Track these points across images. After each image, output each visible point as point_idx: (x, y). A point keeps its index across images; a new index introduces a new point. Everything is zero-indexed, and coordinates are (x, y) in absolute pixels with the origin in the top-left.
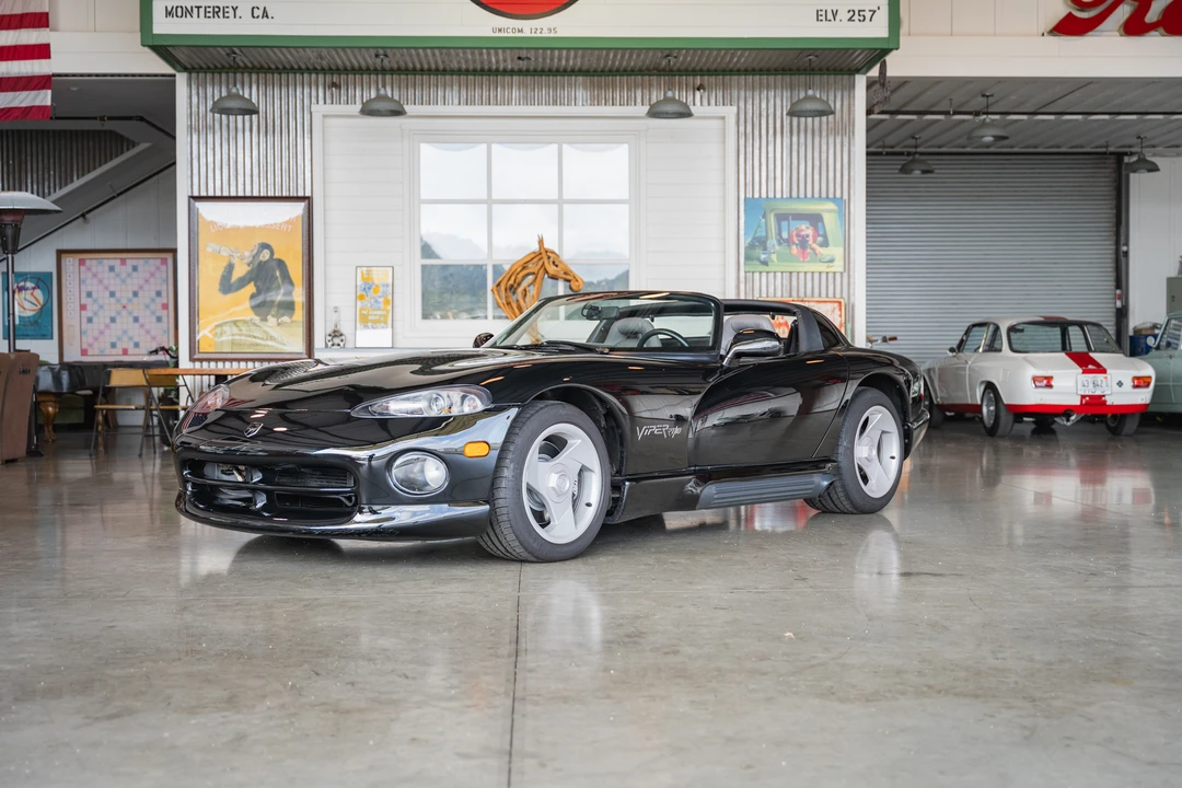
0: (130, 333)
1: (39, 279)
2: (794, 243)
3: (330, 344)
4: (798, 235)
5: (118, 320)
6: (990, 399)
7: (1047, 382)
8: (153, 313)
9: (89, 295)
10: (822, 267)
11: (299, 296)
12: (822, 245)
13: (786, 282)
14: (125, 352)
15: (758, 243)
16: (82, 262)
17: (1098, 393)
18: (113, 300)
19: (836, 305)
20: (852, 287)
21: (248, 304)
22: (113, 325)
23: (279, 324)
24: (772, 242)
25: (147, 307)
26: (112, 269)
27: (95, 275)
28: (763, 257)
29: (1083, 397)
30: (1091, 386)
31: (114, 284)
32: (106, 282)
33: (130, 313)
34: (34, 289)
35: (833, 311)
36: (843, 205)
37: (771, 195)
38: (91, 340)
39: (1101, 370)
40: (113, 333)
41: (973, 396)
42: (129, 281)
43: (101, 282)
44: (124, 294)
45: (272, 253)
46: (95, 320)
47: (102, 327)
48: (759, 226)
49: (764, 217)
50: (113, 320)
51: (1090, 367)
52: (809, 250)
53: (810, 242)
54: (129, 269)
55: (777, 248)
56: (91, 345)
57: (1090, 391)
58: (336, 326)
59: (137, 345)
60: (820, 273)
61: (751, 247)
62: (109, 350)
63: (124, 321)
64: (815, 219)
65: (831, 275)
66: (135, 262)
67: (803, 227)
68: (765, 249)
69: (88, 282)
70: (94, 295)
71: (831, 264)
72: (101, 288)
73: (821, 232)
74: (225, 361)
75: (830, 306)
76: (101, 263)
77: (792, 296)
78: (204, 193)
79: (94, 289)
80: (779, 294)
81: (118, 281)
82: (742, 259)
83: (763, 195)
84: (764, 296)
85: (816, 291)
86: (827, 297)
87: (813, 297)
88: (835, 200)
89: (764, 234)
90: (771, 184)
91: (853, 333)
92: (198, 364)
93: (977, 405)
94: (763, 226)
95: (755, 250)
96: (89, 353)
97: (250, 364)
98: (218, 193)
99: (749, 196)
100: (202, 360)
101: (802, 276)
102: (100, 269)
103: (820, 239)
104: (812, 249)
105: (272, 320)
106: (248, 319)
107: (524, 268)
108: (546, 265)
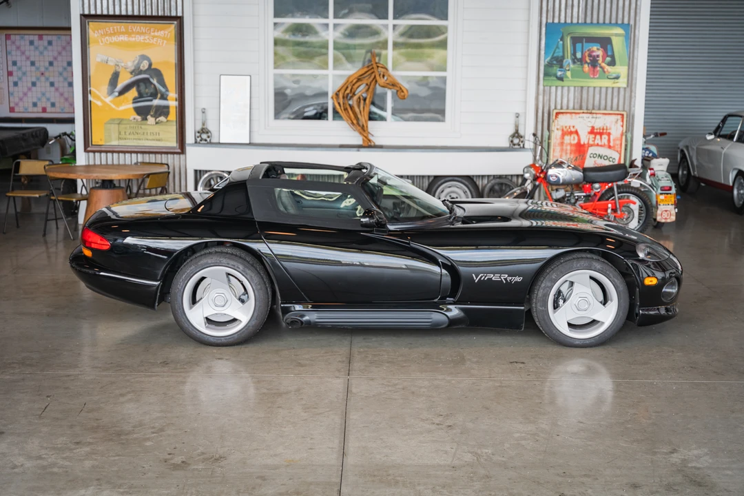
0: (48, 95)
2: (586, 62)
3: (198, 139)
4: (590, 56)
5: (38, 84)
6: (740, 184)
8: (65, 79)
9: (14, 63)
11: (173, 103)
12: (609, 64)
13: (578, 95)
14: (44, 110)
15: (558, 61)
16: (8, 37)
18: (33, 68)
19: (619, 117)
20: (633, 100)
21: (131, 106)
22: (34, 89)
23: (157, 123)
24: (568, 60)
25: (61, 74)
26: (32, 43)
27: (18, 48)
28: (559, 73)
31: (34, 55)
32: (27, 53)
33: (47, 79)
35: (617, 122)
36: (629, 30)
37: (568, 21)
38: (17, 100)
40: (33, 96)
41: (727, 177)
42: (46, 53)
43: (23, 53)
44: (42, 64)
45: (150, 62)
46: (19, 83)
47: (25, 90)
48: (557, 47)
49: (562, 39)
50: (34, 84)
52: (598, 68)
53: (600, 62)
54: (46, 43)
55: (572, 66)
56: (17, 104)
58: (203, 124)
59: (53, 105)
60: (607, 88)
61: (549, 65)
62: (31, 109)
63: (43, 85)
64: (605, 42)
65: (616, 90)
66: (50, 38)
67: (595, 48)
68: (561, 67)
69: (14, 53)
70: (18, 64)
71: (616, 81)
72: (24, 58)
73: (610, 53)
74: (113, 152)
75: (613, 118)
76: (22, 38)
77: (582, 108)
78: (93, 12)
79: (18, 59)
80: (571, 105)
81: (37, 53)
82: (542, 75)
83: (562, 21)
84: (559, 107)
85: (603, 102)
86: (612, 109)
87: (599, 109)
88: (622, 25)
89: (561, 54)
90: (569, 11)
91: (632, 141)
92: (91, 155)
93: (729, 186)
94: (561, 47)
95: (552, 68)
96: (16, 110)
97: (134, 155)
98: (105, 12)
99: (550, 21)
100: (94, 152)
101: (591, 90)
102: (22, 43)
103: (608, 59)
104: (601, 67)
105: (151, 120)
106: (132, 118)
107: (359, 80)
108: (378, 77)
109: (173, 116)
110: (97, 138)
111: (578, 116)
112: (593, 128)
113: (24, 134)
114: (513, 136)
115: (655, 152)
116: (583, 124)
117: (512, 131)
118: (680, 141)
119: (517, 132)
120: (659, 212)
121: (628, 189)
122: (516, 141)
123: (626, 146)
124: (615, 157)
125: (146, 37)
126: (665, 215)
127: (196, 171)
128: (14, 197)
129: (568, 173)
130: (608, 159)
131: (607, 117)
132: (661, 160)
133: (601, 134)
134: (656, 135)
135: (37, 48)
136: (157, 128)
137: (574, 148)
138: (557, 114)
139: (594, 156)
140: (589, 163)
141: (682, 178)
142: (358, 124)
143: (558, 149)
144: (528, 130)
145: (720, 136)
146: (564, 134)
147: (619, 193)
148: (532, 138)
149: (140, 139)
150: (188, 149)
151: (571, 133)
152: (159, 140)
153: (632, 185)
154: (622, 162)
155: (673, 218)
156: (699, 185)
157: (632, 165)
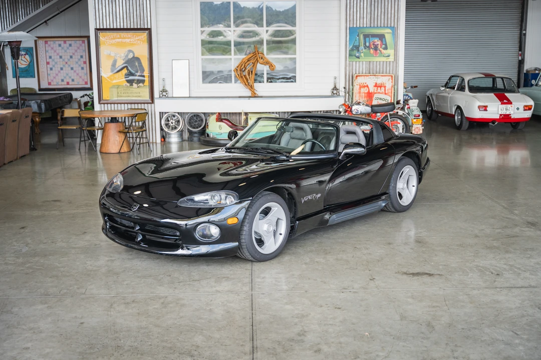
0: (70, 75)
1: (27, 50)
2: (372, 48)
3: (161, 95)
4: (374, 44)
5: (64, 69)
6: (459, 113)
7: (485, 108)
8: (80, 65)
9: (50, 57)
10: (384, 59)
12: (384, 49)
13: (368, 66)
14: (68, 83)
15: (357, 48)
16: (46, 42)
17: (508, 113)
18: (61, 60)
19: (390, 77)
20: (397, 68)
21: (124, 79)
22: (62, 71)
23: (138, 87)
24: (362, 47)
25: (77, 63)
26: (60, 45)
27: (52, 48)
28: (357, 54)
29: (501, 115)
30: (505, 109)
31: (61, 52)
32: (57, 51)
33: (69, 66)
34: (25, 55)
35: (389, 80)
36: (394, 30)
37: (361, 26)
38: (52, 78)
39: (509, 102)
40: (62, 75)
41: (451, 110)
42: (68, 51)
43: (55, 51)
44: (66, 57)
45: (134, 54)
46: (54, 69)
47: (57, 72)
48: (356, 40)
49: (358, 36)
50: (62, 69)
51: (505, 101)
52: (378, 51)
53: (379, 48)
54: (68, 45)
55: (364, 50)
56: (52, 81)
57: (504, 112)
58: (164, 87)
59: (73, 80)
60: (383, 62)
61: (352, 50)
62: (60, 83)
63: (67, 69)
64: (381, 37)
65: (388, 63)
66: (70, 42)
67: (376, 40)
68: (358, 51)
69: (50, 51)
70: (53, 58)
71: (388, 58)
72: (56, 54)
73: (384, 43)
74: (114, 103)
75: (387, 78)
76: (54, 43)
77: (370, 73)
78: (102, 27)
79: (52, 55)
80: (364, 72)
81: (63, 51)
82: (348, 56)
83: (358, 26)
84: (357, 73)
85: (381, 70)
86: (386, 73)
87: (379, 73)
88: (391, 28)
89: (358, 44)
90: (362, 20)
91: (397, 90)
92: (102, 105)
93: (453, 115)
94: (358, 40)
95: (354, 51)
96: (52, 84)
97: (126, 105)
98: (108, 27)
99: (351, 26)
100: (104, 104)
101: (375, 63)
102: (55, 45)
103: (383, 46)
104: (380, 51)
105: (135, 85)
106: (124, 85)
107: (248, 61)
108: (258, 59)
109: (147, 83)
110: (105, 96)
111: (368, 77)
112: (376, 83)
113: (60, 97)
114: (333, 89)
115: (412, 97)
116: (371, 82)
117: (332, 87)
118: (427, 92)
119: (335, 87)
120: (413, 129)
121: (396, 116)
122: (335, 92)
123: (394, 93)
124: (389, 99)
125: (132, 40)
126: (417, 130)
127: (160, 113)
128: (62, 129)
129: (363, 109)
130: (385, 100)
131: (383, 77)
132: (414, 100)
133: (381, 87)
134: (412, 87)
135: (63, 48)
136: (138, 90)
137: (366, 95)
138: (357, 76)
139: (377, 99)
140: (375, 102)
141: (429, 111)
142: (249, 85)
143: (358, 95)
144: (341, 86)
145: (448, 88)
146: (361, 87)
147: (391, 118)
148: (343, 90)
149: (129, 96)
150: (156, 101)
151: (364, 87)
152: (140, 96)
153: (399, 114)
154: (393, 101)
155: (421, 132)
156: (438, 115)
157: (398, 103)
